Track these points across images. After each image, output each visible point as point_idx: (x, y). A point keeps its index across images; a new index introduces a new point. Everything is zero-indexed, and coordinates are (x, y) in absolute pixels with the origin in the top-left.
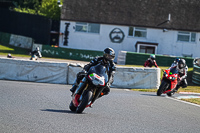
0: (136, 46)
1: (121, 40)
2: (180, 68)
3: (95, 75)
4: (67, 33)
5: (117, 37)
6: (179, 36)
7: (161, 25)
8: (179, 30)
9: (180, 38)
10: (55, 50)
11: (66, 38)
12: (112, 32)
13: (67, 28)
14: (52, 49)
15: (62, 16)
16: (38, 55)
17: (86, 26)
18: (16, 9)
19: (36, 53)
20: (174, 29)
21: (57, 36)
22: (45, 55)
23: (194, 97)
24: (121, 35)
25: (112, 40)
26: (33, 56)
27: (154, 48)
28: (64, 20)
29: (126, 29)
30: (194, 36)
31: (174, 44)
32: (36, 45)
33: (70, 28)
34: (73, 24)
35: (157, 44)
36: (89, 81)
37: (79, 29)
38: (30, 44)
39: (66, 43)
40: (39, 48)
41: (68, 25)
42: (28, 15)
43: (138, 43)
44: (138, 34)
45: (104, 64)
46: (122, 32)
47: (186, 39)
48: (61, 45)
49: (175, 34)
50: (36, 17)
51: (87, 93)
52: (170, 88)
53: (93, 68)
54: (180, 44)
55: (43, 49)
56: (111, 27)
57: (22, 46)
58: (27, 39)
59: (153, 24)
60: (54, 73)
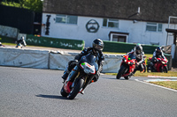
0: (109, 35)
1: (96, 30)
2: (137, 54)
3: (86, 64)
4: (48, 24)
5: (92, 28)
6: (147, 27)
7: (132, 17)
8: (148, 21)
9: (148, 28)
10: (38, 39)
11: (48, 29)
12: (88, 23)
13: (48, 20)
14: (35, 38)
15: (44, 9)
16: (23, 44)
17: (65, 18)
18: (3, 3)
19: (21, 41)
20: (143, 21)
21: (39, 27)
22: (29, 44)
23: (160, 80)
24: (96, 26)
25: (88, 30)
26: (18, 45)
27: (125, 37)
28: (46, 12)
29: (100, 21)
30: (160, 27)
31: (143, 34)
32: (21, 35)
33: (51, 20)
34: (53, 16)
35: (128, 34)
36: (80, 70)
37: (58, 21)
38: (15, 34)
39: (47, 33)
40: (23, 37)
41: (49, 17)
42: (14, 8)
43: (111, 32)
44: (111, 25)
45: (94, 54)
46: (97, 23)
47: (154, 29)
48: (43, 34)
49: (144, 24)
50: (21, 10)
51: (78, 81)
52: (128, 72)
53: (84, 58)
54: (149, 33)
55: (27, 38)
56: (88, 19)
57: (9, 36)
58: (13, 29)
59: (124, 16)
60: (37, 60)
